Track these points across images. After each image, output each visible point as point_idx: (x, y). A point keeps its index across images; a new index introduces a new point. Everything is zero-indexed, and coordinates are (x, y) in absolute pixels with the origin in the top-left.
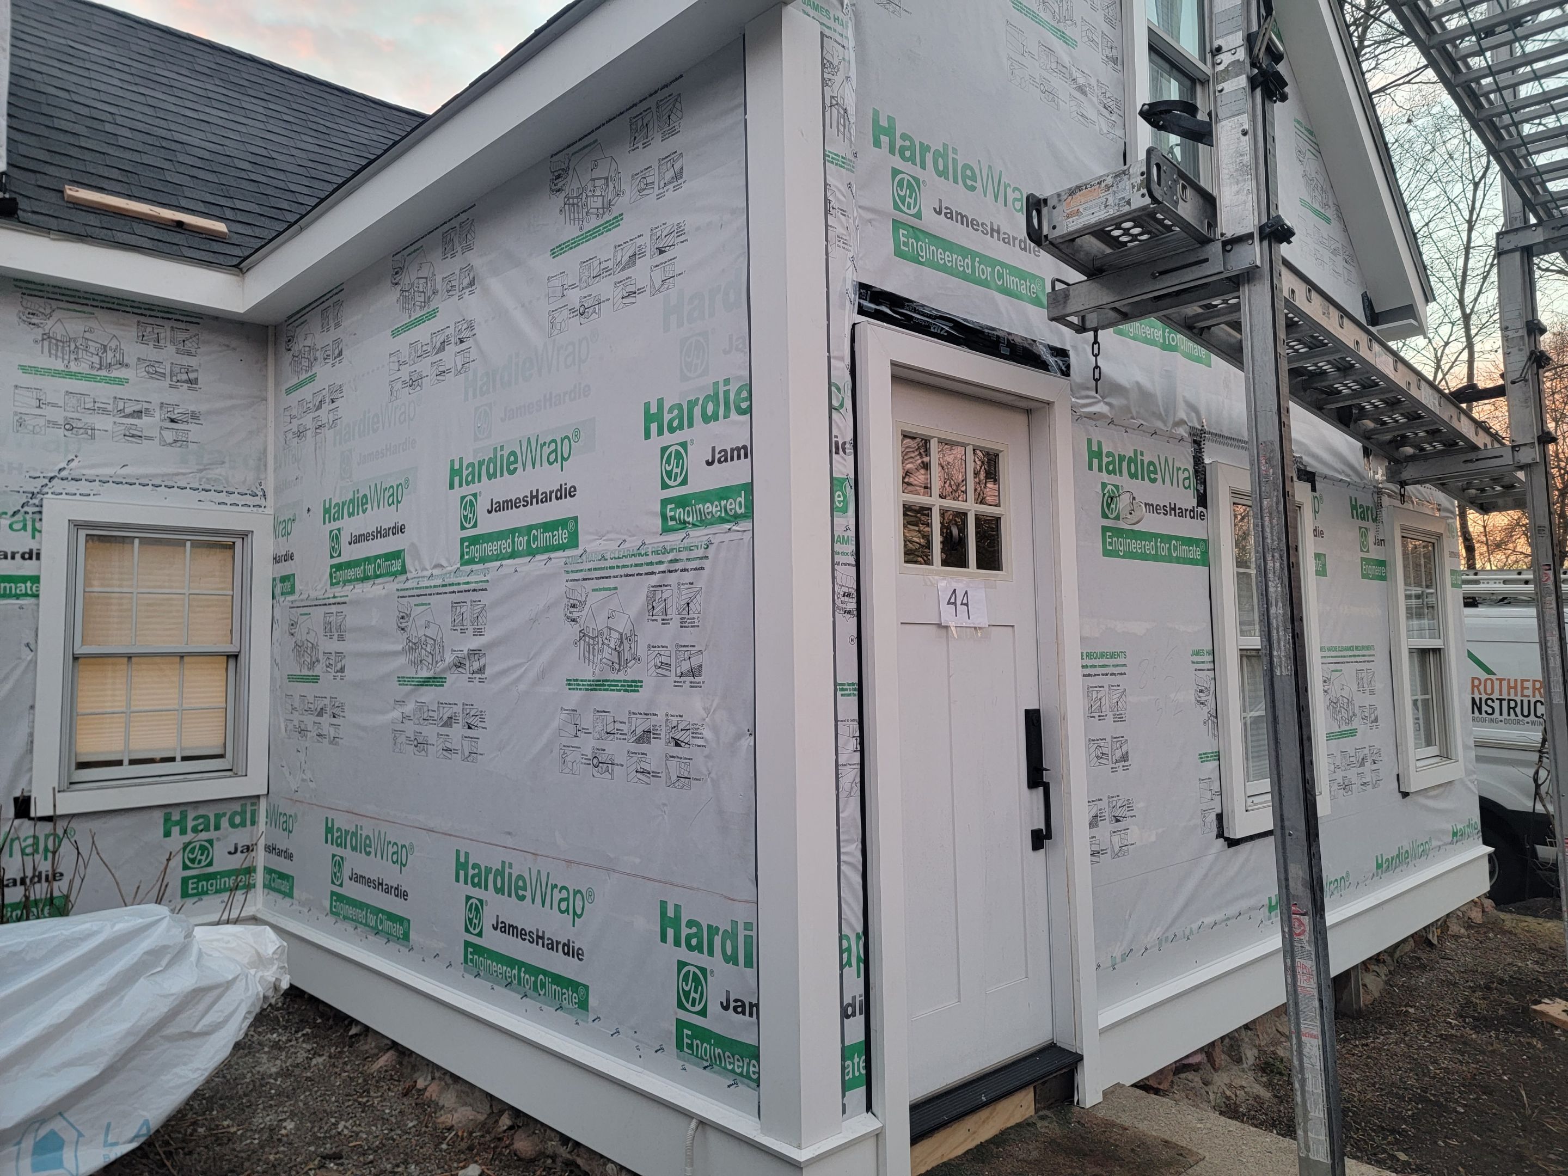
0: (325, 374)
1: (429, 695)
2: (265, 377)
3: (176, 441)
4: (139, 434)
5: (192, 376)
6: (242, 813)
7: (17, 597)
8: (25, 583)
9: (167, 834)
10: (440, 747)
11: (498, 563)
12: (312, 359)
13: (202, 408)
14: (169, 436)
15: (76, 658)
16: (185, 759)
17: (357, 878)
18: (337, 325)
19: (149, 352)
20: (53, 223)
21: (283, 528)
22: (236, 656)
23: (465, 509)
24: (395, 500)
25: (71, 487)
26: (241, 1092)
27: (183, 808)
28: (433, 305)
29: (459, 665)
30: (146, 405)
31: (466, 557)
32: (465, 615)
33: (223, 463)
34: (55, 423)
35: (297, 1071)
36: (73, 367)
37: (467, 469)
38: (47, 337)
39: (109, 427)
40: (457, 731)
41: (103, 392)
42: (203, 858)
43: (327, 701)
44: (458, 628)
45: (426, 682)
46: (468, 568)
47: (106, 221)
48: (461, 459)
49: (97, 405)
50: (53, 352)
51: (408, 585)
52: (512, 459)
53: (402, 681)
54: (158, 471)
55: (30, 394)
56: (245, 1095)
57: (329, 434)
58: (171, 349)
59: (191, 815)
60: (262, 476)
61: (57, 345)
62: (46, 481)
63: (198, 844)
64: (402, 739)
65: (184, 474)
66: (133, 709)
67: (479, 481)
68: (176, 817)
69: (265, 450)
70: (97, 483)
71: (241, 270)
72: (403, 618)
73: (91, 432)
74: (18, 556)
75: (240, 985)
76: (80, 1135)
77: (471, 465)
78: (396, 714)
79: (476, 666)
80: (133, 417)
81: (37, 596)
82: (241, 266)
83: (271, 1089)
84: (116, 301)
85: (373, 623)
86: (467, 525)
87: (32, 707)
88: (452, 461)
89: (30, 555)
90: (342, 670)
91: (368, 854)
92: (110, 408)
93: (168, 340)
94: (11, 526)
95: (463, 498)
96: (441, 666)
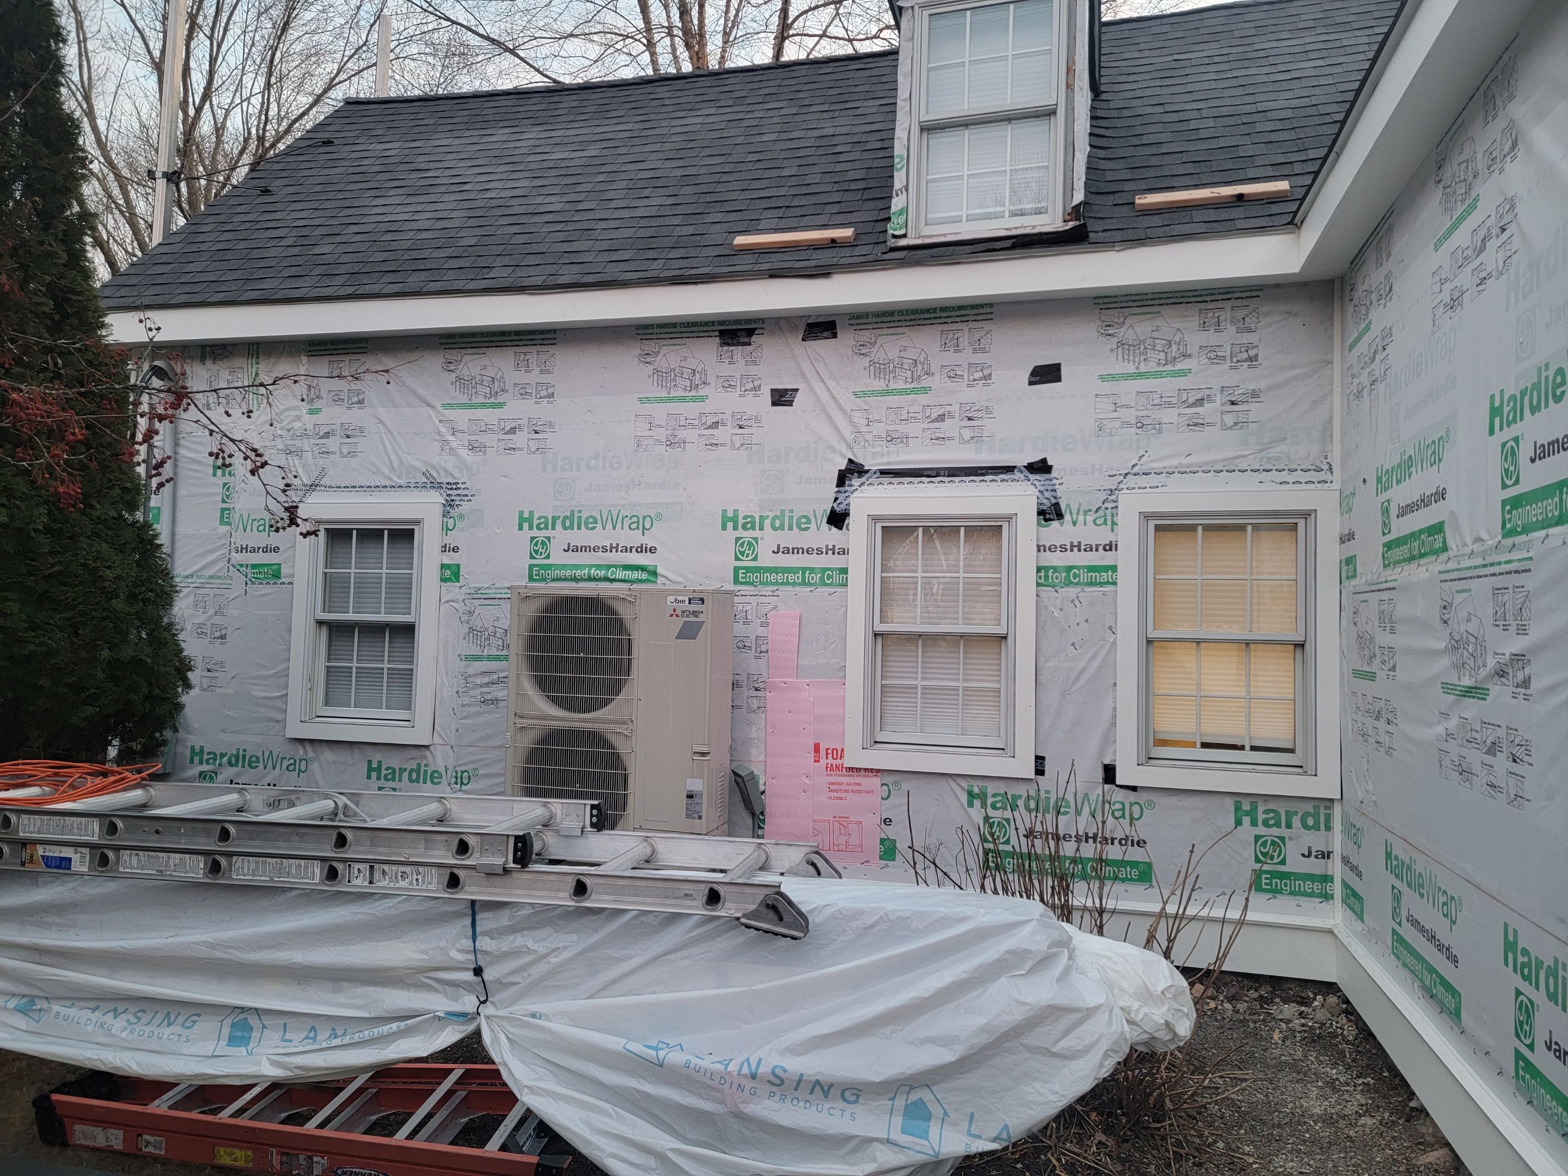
0: (1380, 317)
1: (1471, 709)
2: (1331, 337)
3: (1236, 423)
4: (1202, 421)
5: (1252, 353)
6: (1316, 815)
7: (1101, 584)
8: (1107, 572)
9: (1238, 823)
10: (1484, 780)
11: (1543, 533)
12: (1368, 304)
13: (1262, 384)
14: (1229, 420)
15: (1149, 642)
16: (1254, 748)
17: (1414, 922)
18: (1389, 256)
19: (1210, 337)
20: (1118, 235)
21: (1346, 503)
22: (1301, 646)
23: (1506, 460)
24: (1437, 460)
25: (1142, 481)
26: (1276, 1120)
27: (1253, 799)
28: (1473, 194)
29: (1501, 673)
30: (1207, 392)
31: (1508, 526)
32: (1507, 606)
33: (1285, 439)
34: (1128, 423)
35: (1342, 1124)
36: (1143, 368)
37: (1508, 405)
38: (1121, 344)
39: (1174, 419)
40: (1501, 762)
41: (1168, 386)
42: (1276, 854)
43: (1382, 703)
44: (1501, 623)
45: (1469, 692)
46: (1509, 542)
47: (1166, 219)
48: (1502, 391)
49: (1164, 400)
50: (1126, 357)
51: (1452, 565)
52: (1559, 380)
53: (1447, 688)
54: (1219, 457)
55: (1107, 400)
56: (1279, 1126)
57: (1380, 387)
58: (1232, 329)
59: (1261, 808)
60: (1328, 449)
61: (1129, 350)
62: (1121, 478)
63: (1269, 839)
64: (1446, 762)
65: (1244, 456)
66: (1203, 693)
67: (1522, 419)
68: (1246, 807)
69: (1331, 419)
70: (1165, 474)
71: (1296, 225)
72: (1445, 608)
73: (1158, 427)
74: (1101, 548)
75: (1103, 1016)
76: (946, 1114)
77: (1513, 398)
78: (1440, 729)
79: (1520, 677)
80: (1196, 406)
81: (1115, 583)
82: (1296, 221)
83: (1307, 1131)
84: (1179, 294)
85: (1418, 614)
86: (1508, 483)
87: (1115, 684)
88: (1493, 397)
89: (1110, 547)
90: (1393, 669)
91: (1422, 896)
92: (1174, 400)
93: (1228, 321)
94: (1094, 522)
95: (1504, 445)
96: (1483, 673)
